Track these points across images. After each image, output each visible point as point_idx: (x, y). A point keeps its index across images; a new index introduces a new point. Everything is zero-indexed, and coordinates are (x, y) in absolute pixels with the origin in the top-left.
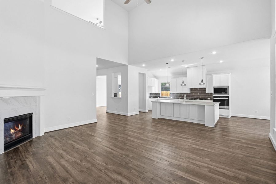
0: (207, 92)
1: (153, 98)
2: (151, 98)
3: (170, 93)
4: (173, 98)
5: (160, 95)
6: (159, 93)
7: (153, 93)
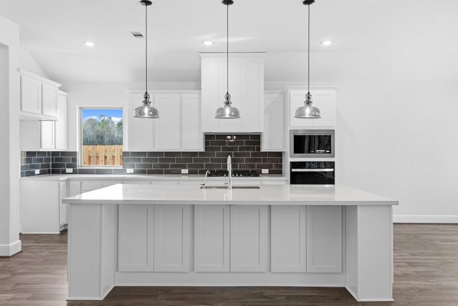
0: (265, 147)
1: (42, 173)
2: (33, 174)
3: (125, 154)
4: (136, 172)
5: (75, 160)
6: (75, 153)
7: (44, 153)
